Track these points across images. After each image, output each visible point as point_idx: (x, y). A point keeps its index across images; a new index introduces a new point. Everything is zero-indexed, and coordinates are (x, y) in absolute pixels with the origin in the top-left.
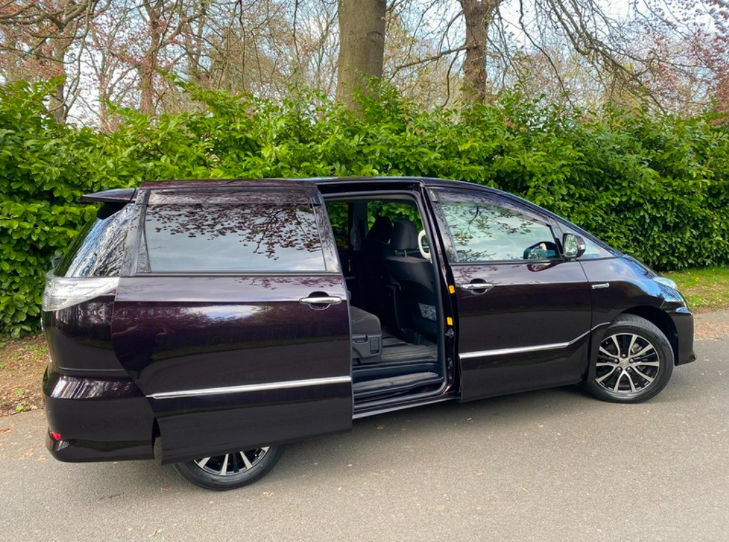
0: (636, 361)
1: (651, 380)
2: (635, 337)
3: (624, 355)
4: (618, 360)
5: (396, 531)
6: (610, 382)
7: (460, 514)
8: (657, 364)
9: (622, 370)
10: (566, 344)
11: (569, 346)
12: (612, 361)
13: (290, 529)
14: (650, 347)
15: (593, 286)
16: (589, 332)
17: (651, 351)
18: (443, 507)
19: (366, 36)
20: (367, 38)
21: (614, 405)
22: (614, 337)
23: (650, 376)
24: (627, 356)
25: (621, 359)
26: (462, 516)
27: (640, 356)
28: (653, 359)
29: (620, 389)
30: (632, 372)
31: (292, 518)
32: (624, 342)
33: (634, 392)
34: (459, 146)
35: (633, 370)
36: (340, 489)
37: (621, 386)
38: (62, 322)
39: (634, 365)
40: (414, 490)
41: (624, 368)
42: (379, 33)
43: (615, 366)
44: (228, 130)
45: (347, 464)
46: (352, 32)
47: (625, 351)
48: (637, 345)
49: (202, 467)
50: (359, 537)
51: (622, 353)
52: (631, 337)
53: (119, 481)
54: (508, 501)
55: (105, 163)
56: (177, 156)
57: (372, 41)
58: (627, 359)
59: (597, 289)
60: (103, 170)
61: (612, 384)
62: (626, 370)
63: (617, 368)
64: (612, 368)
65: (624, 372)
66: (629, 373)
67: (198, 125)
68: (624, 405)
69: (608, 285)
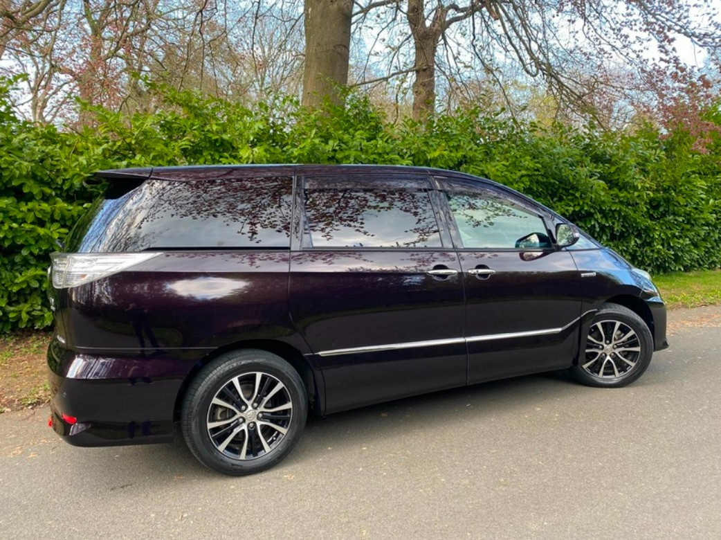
0: (618, 347)
1: (633, 364)
2: (618, 324)
3: (608, 342)
4: (602, 346)
5: (428, 504)
6: (595, 368)
7: (486, 486)
8: (638, 349)
9: (606, 355)
10: (560, 330)
11: (562, 331)
12: (597, 348)
13: (321, 507)
14: (632, 333)
15: (583, 275)
16: (578, 318)
17: (633, 337)
18: (467, 481)
19: (332, 48)
20: (333, 50)
21: (599, 389)
22: (599, 324)
23: (632, 360)
24: (610, 342)
25: (605, 345)
26: (489, 488)
27: (623, 342)
28: (635, 344)
29: (604, 374)
30: (615, 358)
31: (321, 498)
32: (608, 328)
33: (617, 377)
34: (427, 155)
35: (617, 356)
36: (361, 469)
37: (606, 371)
38: (80, 303)
39: (617, 351)
40: (435, 468)
41: (608, 354)
42: (345, 46)
43: (600, 352)
44: (203, 131)
45: (361, 447)
46: (319, 44)
47: (609, 338)
48: (619, 332)
49: (222, 451)
50: (393, 510)
51: (606, 340)
52: (614, 324)
53: (127, 472)
54: (528, 473)
55: (77, 160)
56: (151, 155)
57: (339, 53)
58: (611, 345)
59: (585, 277)
60: (75, 167)
61: (597, 370)
62: (610, 355)
63: (601, 354)
64: (597, 353)
65: (608, 358)
66: (613, 359)
67: (174, 125)
68: (608, 389)
69: (594, 274)
